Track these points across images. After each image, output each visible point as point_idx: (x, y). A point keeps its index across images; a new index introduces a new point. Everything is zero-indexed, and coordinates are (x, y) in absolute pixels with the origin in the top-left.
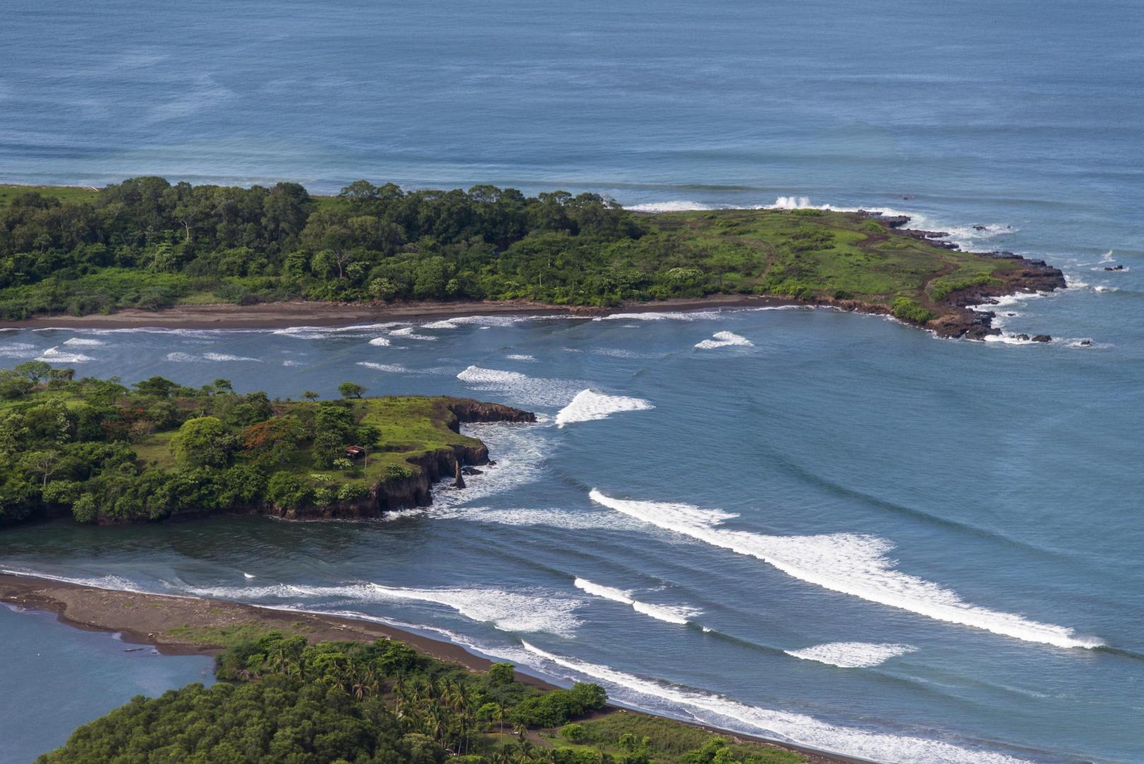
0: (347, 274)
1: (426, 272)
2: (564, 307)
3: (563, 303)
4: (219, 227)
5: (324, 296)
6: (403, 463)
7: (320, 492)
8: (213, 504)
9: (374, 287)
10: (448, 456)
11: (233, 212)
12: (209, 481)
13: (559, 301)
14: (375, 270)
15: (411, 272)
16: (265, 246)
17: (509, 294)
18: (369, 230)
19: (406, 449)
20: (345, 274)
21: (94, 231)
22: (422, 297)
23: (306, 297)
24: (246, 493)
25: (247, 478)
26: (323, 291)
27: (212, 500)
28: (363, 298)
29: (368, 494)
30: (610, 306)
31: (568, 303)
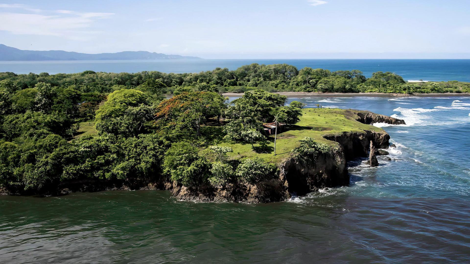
0: (310, 83)
1: (338, 82)
2: (391, 94)
3: (391, 93)
4: (272, 75)
5: (301, 91)
6: (319, 139)
7: (217, 165)
8: (108, 175)
9: (319, 86)
10: (360, 138)
11: (277, 71)
12: (106, 149)
13: (389, 92)
14: (320, 81)
15: (333, 82)
16: (285, 81)
17: (369, 90)
18: (319, 73)
19: (325, 129)
20: (309, 83)
21: (232, 76)
22: (337, 91)
23: (294, 91)
24: (143, 165)
25: (145, 148)
26: (301, 88)
27: (108, 171)
28: (315, 91)
29: (275, 170)
30: (409, 94)
31: (393, 93)
